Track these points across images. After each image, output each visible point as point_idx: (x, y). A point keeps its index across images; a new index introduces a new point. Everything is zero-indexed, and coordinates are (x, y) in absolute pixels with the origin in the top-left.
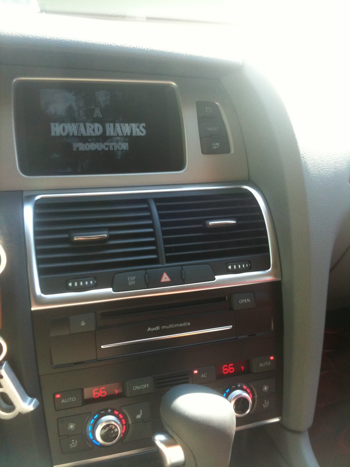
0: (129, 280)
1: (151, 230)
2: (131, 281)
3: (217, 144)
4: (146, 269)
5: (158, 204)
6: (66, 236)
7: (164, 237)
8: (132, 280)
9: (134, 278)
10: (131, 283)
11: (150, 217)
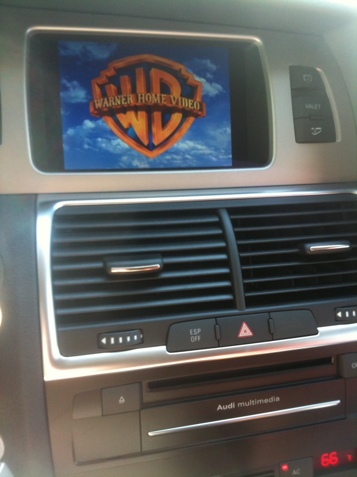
0: (191, 334)
1: (223, 257)
2: (194, 336)
3: (317, 129)
4: (216, 317)
5: (234, 217)
6: (99, 265)
7: (244, 268)
8: (195, 334)
9: (199, 330)
10: (194, 339)
11: (222, 237)
